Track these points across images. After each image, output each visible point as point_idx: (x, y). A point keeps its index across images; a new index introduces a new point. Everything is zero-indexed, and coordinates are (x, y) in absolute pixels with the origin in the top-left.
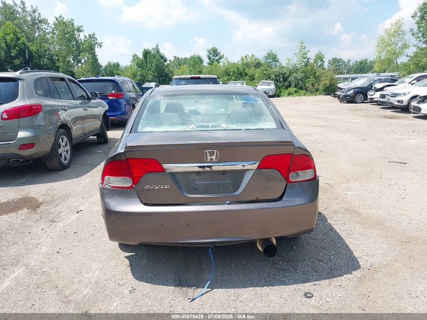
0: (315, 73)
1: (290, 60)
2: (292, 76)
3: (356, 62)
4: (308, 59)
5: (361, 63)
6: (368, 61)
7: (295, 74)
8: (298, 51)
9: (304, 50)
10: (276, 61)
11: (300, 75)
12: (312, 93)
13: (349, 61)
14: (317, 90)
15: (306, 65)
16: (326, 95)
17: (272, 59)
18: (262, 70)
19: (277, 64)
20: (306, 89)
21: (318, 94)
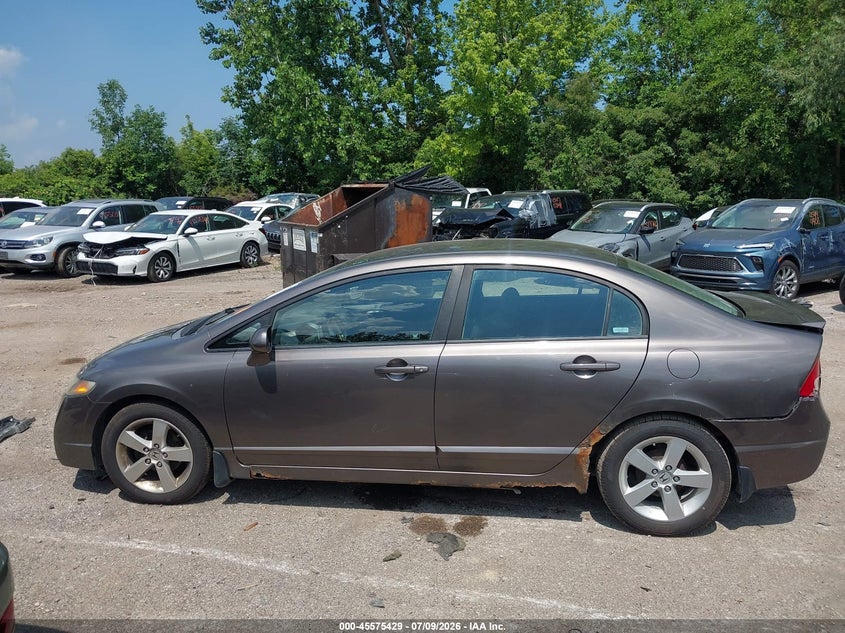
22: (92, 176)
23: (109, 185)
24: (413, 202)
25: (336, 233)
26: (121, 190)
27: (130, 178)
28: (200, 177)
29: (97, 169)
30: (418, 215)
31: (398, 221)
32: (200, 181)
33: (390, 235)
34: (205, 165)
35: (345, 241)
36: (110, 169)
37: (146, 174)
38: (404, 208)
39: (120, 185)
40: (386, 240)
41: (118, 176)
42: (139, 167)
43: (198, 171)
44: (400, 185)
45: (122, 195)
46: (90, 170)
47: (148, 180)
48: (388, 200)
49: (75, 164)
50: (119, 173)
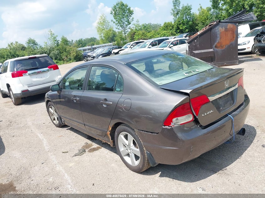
0: (66, 49)
1: (46, 43)
2: (51, 53)
3: (77, 41)
4: (58, 41)
5: (79, 41)
6: (83, 40)
7: (53, 52)
8: (50, 36)
9: (54, 36)
10: (36, 45)
11: (56, 52)
12: (67, 61)
13: (72, 41)
14: (70, 59)
15: (58, 45)
16: (76, 61)
17: (33, 43)
18: (30, 51)
19: (37, 46)
20: (63, 60)
21: (72, 61)
22: (171, 29)
23: (175, 31)
24: (228, 27)
25: (195, 43)
26: (179, 32)
27: (181, 28)
28: (204, 24)
29: (172, 27)
30: (231, 32)
31: (221, 36)
32: (203, 26)
33: (217, 42)
34: (205, 20)
35: (198, 46)
36: (175, 26)
37: (186, 26)
38: (223, 30)
39: (178, 31)
40: (216, 44)
41: (178, 28)
42: (184, 24)
43: (203, 22)
44: (222, 21)
45: (179, 34)
46: (171, 28)
47: (186, 28)
48: (216, 28)
49: (167, 26)
50: (178, 27)
